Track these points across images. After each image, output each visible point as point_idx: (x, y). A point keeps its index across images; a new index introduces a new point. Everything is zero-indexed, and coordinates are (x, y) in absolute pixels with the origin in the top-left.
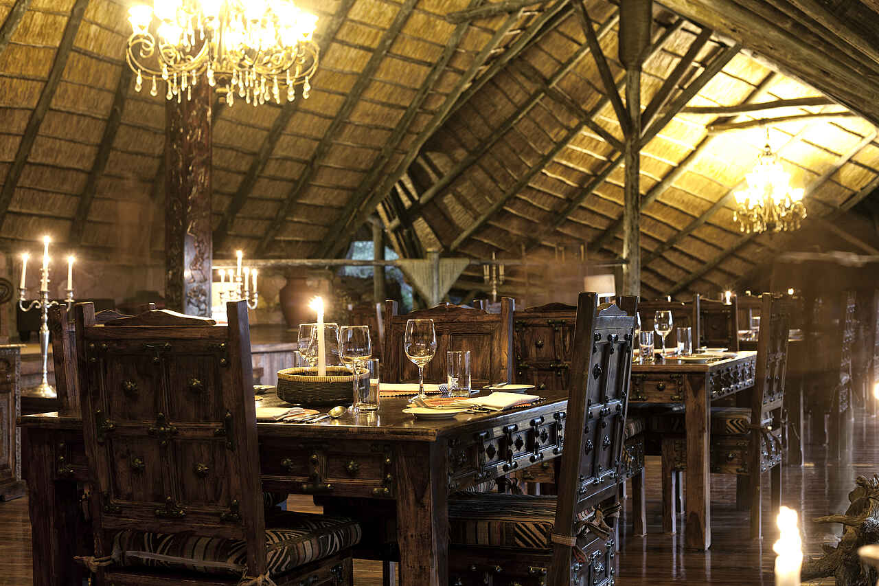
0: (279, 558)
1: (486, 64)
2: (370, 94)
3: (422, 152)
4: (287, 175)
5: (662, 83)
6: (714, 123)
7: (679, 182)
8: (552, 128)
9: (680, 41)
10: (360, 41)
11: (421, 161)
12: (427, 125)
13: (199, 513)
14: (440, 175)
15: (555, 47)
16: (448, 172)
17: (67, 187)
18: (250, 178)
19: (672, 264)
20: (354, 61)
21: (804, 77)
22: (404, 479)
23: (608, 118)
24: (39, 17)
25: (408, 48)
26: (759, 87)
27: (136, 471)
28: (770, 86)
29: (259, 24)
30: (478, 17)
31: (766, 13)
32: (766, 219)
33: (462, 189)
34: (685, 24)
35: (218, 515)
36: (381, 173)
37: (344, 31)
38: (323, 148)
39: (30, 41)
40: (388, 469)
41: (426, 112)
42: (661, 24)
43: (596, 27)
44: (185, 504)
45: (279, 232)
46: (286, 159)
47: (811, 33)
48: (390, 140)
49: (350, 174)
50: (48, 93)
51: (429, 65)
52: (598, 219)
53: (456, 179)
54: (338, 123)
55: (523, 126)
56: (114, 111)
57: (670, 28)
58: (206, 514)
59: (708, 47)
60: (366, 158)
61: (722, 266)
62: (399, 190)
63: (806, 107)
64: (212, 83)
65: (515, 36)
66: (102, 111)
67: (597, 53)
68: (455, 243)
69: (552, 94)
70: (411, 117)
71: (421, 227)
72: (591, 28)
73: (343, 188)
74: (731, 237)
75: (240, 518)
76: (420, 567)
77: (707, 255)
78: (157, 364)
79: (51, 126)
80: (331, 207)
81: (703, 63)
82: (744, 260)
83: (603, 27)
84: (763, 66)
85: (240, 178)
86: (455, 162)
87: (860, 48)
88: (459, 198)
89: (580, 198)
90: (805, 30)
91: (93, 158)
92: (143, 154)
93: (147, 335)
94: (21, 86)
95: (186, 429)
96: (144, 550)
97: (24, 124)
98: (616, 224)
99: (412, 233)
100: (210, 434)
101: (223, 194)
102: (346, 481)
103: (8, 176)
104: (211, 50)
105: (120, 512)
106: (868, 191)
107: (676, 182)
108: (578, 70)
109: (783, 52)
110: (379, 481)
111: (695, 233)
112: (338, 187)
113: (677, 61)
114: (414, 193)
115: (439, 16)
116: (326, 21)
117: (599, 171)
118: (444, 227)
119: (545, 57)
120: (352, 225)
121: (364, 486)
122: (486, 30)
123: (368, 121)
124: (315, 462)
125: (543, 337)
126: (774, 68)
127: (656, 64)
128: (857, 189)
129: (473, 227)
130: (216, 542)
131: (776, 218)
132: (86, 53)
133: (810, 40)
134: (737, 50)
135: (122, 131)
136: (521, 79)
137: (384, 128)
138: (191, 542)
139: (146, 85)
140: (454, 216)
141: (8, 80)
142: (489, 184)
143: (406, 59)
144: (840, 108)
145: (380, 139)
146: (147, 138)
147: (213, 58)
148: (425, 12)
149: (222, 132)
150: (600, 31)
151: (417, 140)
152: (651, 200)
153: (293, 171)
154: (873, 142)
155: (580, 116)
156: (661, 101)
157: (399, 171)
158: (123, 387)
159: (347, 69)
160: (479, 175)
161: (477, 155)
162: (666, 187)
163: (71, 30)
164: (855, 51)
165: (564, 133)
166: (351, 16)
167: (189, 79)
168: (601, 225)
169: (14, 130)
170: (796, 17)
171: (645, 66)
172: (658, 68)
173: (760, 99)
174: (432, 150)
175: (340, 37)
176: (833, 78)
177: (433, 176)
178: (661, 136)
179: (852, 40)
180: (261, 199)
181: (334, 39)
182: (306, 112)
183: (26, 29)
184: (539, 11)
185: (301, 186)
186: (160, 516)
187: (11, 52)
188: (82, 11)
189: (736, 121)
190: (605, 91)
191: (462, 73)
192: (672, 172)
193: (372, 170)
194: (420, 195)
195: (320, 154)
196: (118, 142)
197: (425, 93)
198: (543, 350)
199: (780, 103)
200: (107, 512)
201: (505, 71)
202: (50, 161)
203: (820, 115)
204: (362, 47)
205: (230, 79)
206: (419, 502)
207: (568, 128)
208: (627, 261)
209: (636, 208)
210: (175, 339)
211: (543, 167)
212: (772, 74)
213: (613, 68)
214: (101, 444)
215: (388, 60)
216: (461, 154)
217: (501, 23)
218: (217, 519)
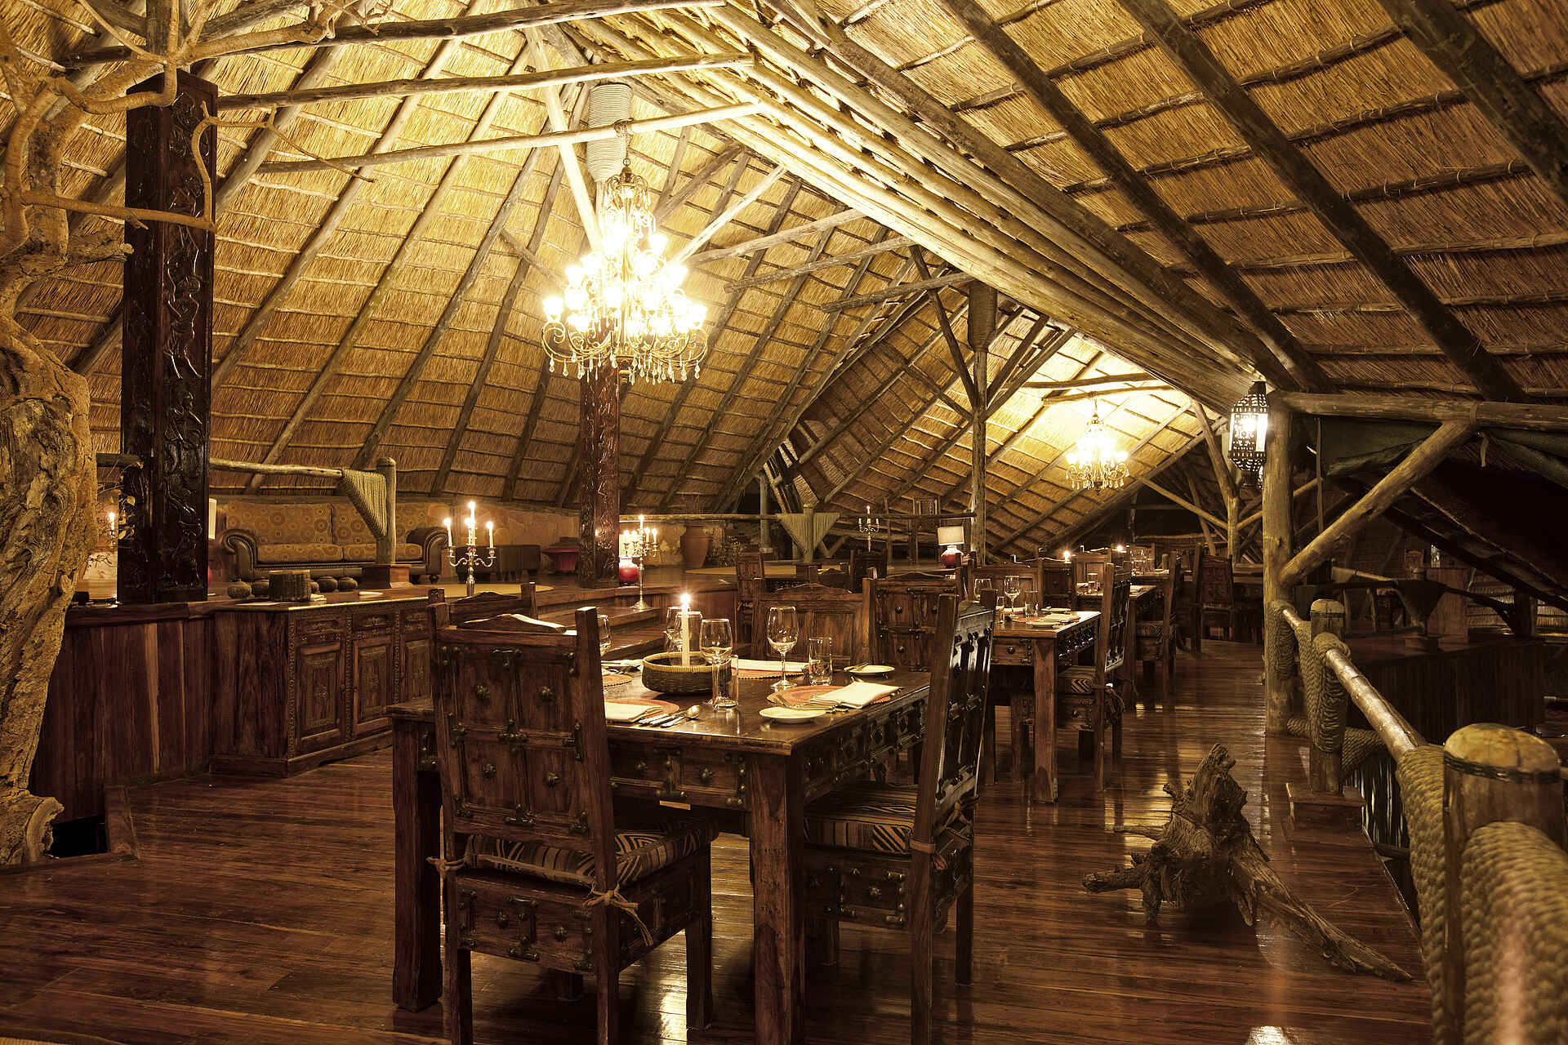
0: (629, 869)
1: (855, 346)
2: (756, 373)
3: (801, 421)
4: (687, 440)
5: (1005, 362)
6: (1048, 396)
7: (1019, 446)
8: (911, 400)
9: (1021, 326)
10: (748, 328)
11: (801, 428)
12: (805, 398)
13: (549, 823)
14: (816, 440)
15: (915, 332)
16: (823, 438)
17: (500, 450)
18: (656, 443)
19: (1012, 514)
20: (742, 344)
21: (1132, 358)
22: (757, 790)
23: (958, 391)
24: (474, 307)
25: (789, 333)
26: (1088, 365)
27: (489, 776)
28: (1098, 364)
29: (655, 315)
30: (849, 307)
31: (1103, 302)
32: (1093, 478)
33: (835, 451)
34: (1026, 312)
35: (567, 826)
36: (766, 438)
37: (735, 318)
38: (717, 418)
39: (468, 327)
40: (741, 779)
41: (804, 387)
42: (1004, 312)
43: (948, 315)
44: (535, 812)
45: (680, 487)
46: (685, 427)
47: (1145, 320)
48: (774, 411)
49: (740, 439)
50: (482, 373)
51: (807, 347)
52: (950, 477)
53: (829, 443)
54: (730, 397)
55: (886, 398)
56: (540, 387)
57: (1012, 315)
58: (557, 824)
59: (1045, 331)
60: (753, 426)
61: (1054, 516)
62: (782, 452)
63: (1130, 383)
64: (614, 365)
65: (880, 322)
66: (531, 387)
67: (950, 337)
68: (828, 497)
69: (911, 373)
70: (792, 391)
71: (800, 482)
72: (944, 315)
73: (735, 451)
74: (1063, 492)
75: (588, 830)
76: (774, 883)
77: (1042, 507)
78: (508, 669)
79: (485, 400)
80: (724, 467)
81: (1040, 345)
82: (1074, 511)
83: (954, 315)
84: (1093, 347)
85: (647, 442)
86: (829, 428)
87: (1193, 334)
88: (831, 458)
89: (934, 459)
90: (1138, 316)
91: (523, 426)
92: (564, 423)
93: (498, 640)
94: (461, 366)
95: (537, 736)
96: (496, 855)
97: (463, 397)
98: (965, 481)
99: (792, 488)
100: (560, 743)
101: (633, 456)
102: (700, 789)
103: (450, 441)
104: (614, 337)
105: (471, 816)
106: (1183, 452)
107: (1016, 445)
108: (933, 351)
109: (1116, 336)
110: (733, 791)
111: (1031, 488)
112: (730, 451)
113: (1018, 343)
114: (794, 455)
115: (815, 307)
116: (718, 311)
117: (950, 437)
118: (820, 483)
119: (905, 340)
120: (742, 481)
121: (718, 795)
122: (855, 318)
123: (755, 394)
124: (669, 769)
125: (902, 604)
126: (1103, 349)
127: (999, 346)
128: (1173, 451)
129: (843, 483)
130: (564, 853)
131: (1102, 477)
132: (515, 337)
133: (1144, 327)
134: (1071, 334)
135: (547, 402)
136: (885, 359)
137: (768, 401)
138: (542, 850)
139: (559, 366)
140: (828, 474)
141: (449, 360)
142: (857, 447)
143: (787, 343)
144: (1161, 383)
145: (765, 410)
146: (568, 409)
147: (615, 344)
148: (803, 302)
149: (631, 404)
150: (952, 318)
151: (796, 411)
152: (995, 461)
153: (692, 437)
154: (1187, 411)
155: (935, 391)
156: (1005, 378)
157: (781, 437)
158: (474, 690)
159: (737, 351)
160: (849, 439)
161: (847, 423)
162: (1007, 449)
163: (502, 317)
164: (1186, 336)
165: (921, 404)
166: (740, 306)
167: (595, 362)
168: (951, 481)
169: (455, 402)
170: (1131, 306)
171: (990, 347)
172: (1002, 350)
173: (1091, 374)
174: (809, 418)
175: (730, 324)
176: (1161, 359)
177: (810, 440)
178: (1004, 407)
179: (1186, 327)
180: (665, 460)
181: (726, 326)
182: (702, 387)
183: (464, 317)
184: (900, 301)
185: (699, 450)
186: (510, 823)
187: (451, 336)
188: (511, 301)
189: (1068, 394)
190: (955, 368)
191: (833, 354)
192: (1013, 437)
193: (758, 436)
194: (799, 457)
195: (714, 423)
196: (543, 413)
197: (804, 372)
198: (903, 615)
199: (1107, 379)
200: (460, 815)
201: (871, 352)
202: (486, 428)
203: (1141, 389)
204: (749, 333)
205: (631, 362)
206: (773, 814)
207: (924, 401)
208: (974, 515)
209: (982, 469)
210: (525, 646)
211: (903, 433)
212: (1100, 354)
213: (963, 349)
214: (453, 747)
215: (772, 343)
216: (833, 422)
217: (868, 312)
218: (565, 830)
